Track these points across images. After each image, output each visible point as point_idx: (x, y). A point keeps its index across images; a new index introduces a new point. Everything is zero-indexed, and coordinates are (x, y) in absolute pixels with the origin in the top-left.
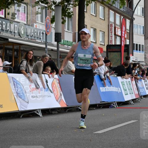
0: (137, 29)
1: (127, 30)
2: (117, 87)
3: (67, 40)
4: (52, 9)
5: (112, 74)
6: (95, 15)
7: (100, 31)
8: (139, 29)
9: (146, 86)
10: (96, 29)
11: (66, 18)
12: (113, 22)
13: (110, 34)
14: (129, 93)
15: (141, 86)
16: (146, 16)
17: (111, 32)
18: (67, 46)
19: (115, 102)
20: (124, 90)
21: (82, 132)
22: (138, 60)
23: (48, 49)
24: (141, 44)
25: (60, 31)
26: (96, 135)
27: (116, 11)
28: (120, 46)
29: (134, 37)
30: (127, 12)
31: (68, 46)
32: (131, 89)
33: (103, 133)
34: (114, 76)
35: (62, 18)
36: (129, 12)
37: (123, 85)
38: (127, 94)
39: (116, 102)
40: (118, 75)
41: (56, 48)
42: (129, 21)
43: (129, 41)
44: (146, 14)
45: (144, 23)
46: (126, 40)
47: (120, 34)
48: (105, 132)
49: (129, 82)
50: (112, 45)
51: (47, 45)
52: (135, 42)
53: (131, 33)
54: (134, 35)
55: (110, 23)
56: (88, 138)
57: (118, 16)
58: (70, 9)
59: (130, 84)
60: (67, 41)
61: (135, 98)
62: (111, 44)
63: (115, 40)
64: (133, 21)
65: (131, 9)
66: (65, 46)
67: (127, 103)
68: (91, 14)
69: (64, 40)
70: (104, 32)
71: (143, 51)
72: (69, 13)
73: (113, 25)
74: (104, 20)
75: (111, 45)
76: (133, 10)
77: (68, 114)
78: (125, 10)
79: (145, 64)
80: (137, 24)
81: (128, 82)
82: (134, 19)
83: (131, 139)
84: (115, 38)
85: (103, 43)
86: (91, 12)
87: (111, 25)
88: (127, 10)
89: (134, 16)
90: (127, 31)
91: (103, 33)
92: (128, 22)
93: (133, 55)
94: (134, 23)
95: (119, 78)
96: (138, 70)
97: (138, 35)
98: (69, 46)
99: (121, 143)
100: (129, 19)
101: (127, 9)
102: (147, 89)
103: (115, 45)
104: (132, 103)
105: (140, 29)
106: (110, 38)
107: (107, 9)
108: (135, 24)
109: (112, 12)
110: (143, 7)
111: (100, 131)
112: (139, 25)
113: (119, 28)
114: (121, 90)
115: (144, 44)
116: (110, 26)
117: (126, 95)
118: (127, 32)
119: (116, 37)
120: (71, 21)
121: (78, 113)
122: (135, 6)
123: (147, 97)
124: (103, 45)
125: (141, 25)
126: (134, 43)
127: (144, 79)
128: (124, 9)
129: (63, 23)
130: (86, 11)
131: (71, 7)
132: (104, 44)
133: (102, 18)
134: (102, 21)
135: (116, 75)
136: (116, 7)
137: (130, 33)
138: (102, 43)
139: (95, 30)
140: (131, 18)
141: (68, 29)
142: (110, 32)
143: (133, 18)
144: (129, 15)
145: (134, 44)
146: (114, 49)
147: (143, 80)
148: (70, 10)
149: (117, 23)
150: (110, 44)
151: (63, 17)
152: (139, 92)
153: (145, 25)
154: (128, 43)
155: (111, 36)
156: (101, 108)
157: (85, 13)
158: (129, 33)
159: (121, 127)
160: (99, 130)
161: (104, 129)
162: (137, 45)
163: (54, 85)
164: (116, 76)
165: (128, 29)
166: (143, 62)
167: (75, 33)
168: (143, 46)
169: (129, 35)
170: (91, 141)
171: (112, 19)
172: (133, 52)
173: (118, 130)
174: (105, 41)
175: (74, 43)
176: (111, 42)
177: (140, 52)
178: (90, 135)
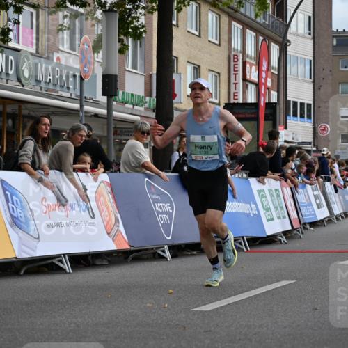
0: (296, 66)
1: (273, 68)
2: (247, 203)
3: (131, 92)
4: (97, 18)
5: (237, 173)
6: (197, 33)
7: (210, 70)
8: (300, 67)
9: (316, 200)
10: (199, 66)
11: (130, 40)
12: (239, 49)
13: (233, 77)
14: (275, 217)
15: (303, 201)
16: (316, 35)
17: (236, 74)
18: (131, 106)
19: (243, 237)
20: (264, 209)
21: (165, 307)
22: (297, 140)
23: (85, 112)
24: (306, 102)
25: (115, 71)
26: (196, 316)
27: (247, 25)
28: (256, 105)
29: (288, 86)
30: (272, 27)
31: (134, 105)
32: (282, 208)
33: (213, 310)
34: (242, 178)
35: (120, 41)
36: (276, 27)
37: (263, 197)
38: (272, 219)
39: (245, 238)
40: (250, 175)
41: (105, 112)
42: (278, 47)
43: (276, 93)
44: (316, 31)
45: (312, 51)
46: (269, 93)
47: (255, 79)
48: (217, 309)
49: (277, 190)
50: (238, 104)
51: (84, 103)
52: (291, 98)
53: (282, 76)
54: (288, 81)
55: (233, 53)
56: (178, 323)
57: (251, 35)
58: (138, 18)
59: (278, 196)
60: (132, 95)
61: (290, 228)
62: (236, 101)
63: (244, 93)
64: (286, 49)
65: (281, 20)
66: (127, 105)
67: (270, 240)
68: (188, 31)
69: (123, 93)
70: (219, 74)
71: (309, 117)
72: (136, 28)
73: (240, 57)
74: (219, 45)
75: (234, 103)
76: (286, 22)
77: (132, 265)
78: (267, 23)
79: (314, 149)
80: (297, 55)
81: (274, 191)
82: (290, 42)
83: (280, 324)
84: (245, 88)
85: (216, 98)
86: (188, 25)
87: (236, 57)
88: (273, 23)
89: (289, 37)
90: (273, 71)
91: (216, 76)
92: (275, 49)
93: (286, 128)
94: (288, 53)
95: (253, 181)
96: (298, 163)
97: (299, 80)
98: (136, 107)
99: (255, 334)
100: (276, 42)
101: (272, 20)
102: (319, 208)
103: (245, 105)
104: (284, 239)
105: (302, 66)
106: (233, 86)
107: (225, 19)
108: (292, 54)
109: (237, 27)
110: (311, 15)
111: (207, 306)
112: (299, 56)
113: (254, 63)
114: (258, 210)
115: (311, 102)
116: (231, 59)
117: (268, 220)
118: (273, 73)
119: (247, 85)
120: (141, 46)
121: (155, 263)
122: (292, 12)
123: (318, 226)
124: (216, 104)
125: (306, 57)
126: (288, 98)
127: (311, 184)
128: (264, 18)
129: (122, 51)
130: (177, 24)
131: (140, 13)
132: (219, 101)
133: (214, 40)
134: (213, 47)
135: (246, 173)
136: (248, 14)
137: (278, 75)
138: (213, 100)
139: (197, 69)
140: (281, 39)
141: (134, 67)
142: (232, 72)
143: (286, 42)
144: (277, 34)
145: (289, 101)
146: (242, 114)
147: (309, 187)
148: (138, 21)
149: (250, 53)
150: (232, 101)
151: (122, 37)
152: (300, 215)
153: (314, 57)
154: (274, 100)
155: (236, 84)
157: (174, 28)
158: (276, 76)
159: (255, 296)
160: (205, 304)
161: (216, 301)
162: (295, 103)
163: (102, 198)
164: (245, 176)
165: (274, 65)
166: (310, 143)
167: (151, 75)
168: (309, 105)
169: (276, 80)
170: (184, 328)
171: (237, 44)
172: (286, 120)
173: (249, 304)
174: (221, 95)
175: (148, 99)
176: (236, 98)
177: (302, 120)
178: (184, 315)
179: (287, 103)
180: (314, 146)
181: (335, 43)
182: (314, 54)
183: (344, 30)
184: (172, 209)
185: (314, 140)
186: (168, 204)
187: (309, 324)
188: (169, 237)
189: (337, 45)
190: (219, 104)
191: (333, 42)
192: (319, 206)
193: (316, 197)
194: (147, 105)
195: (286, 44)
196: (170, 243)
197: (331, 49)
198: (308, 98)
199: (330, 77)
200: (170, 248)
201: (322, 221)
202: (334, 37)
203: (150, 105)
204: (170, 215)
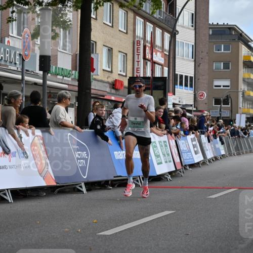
1: (165, 51)
3: (61, 67)
6: (111, 25)
7: (119, 51)
9: (194, 148)
10: (112, 49)
12: (141, 36)
13: (136, 57)
14: (163, 162)
15: (185, 149)
16: (197, 27)
17: (138, 55)
18: (61, 77)
19: (139, 176)
20: (155, 156)
21: (78, 232)
22: (182, 103)
24: (189, 75)
25: (48, 52)
26: (100, 239)
27: (146, 19)
29: (176, 64)
30: (166, 20)
31: (63, 77)
32: (168, 154)
33: (113, 234)
35: (53, 31)
36: (168, 21)
37: (155, 147)
38: (161, 163)
39: (141, 177)
41: (41, 81)
42: (169, 35)
43: (167, 69)
44: (197, 24)
45: (194, 39)
46: (163, 69)
48: (116, 233)
49: (165, 142)
52: (179, 71)
53: (171, 56)
54: (176, 60)
55: (137, 39)
56: (86, 244)
57: (150, 27)
58: (66, 14)
59: (166, 146)
60: (62, 69)
61: (174, 169)
62: (138, 74)
63: (144, 68)
64: (175, 36)
65: (172, 16)
66: (58, 77)
67: (159, 178)
68: (104, 23)
69: (56, 68)
70: (126, 54)
71: (191, 86)
73: (142, 42)
74: (127, 33)
76: (176, 17)
78: (162, 18)
79: (195, 109)
80: (183, 41)
81: (163, 143)
82: (178, 32)
85: (124, 72)
86: (104, 18)
87: (139, 42)
88: (166, 18)
89: (178, 28)
90: (165, 53)
91: (124, 56)
92: (167, 36)
93: (174, 94)
94: (177, 40)
97: (184, 59)
98: (65, 78)
100: (168, 32)
101: (165, 16)
102: (196, 154)
103: (145, 78)
104: (169, 177)
106: (136, 63)
107: (131, 15)
108: (179, 40)
109: (139, 21)
110: (194, 12)
112: (185, 42)
115: (193, 76)
116: (136, 43)
117: (158, 164)
119: (147, 63)
120: (69, 33)
122: (180, 10)
123: (195, 167)
124: (124, 76)
125: (189, 43)
126: (176, 73)
128: (160, 14)
129: (55, 37)
130: (96, 18)
131: (68, 11)
132: (126, 74)
133: (123, 30)
134: (122, 35)
136: (148, 11)
137: (169, 55)
138: (122, 73)
139: (110, 50)
140: (171, 30)
141: (64, 48)
142: (136, 53)
143: (175, 32)
144: (169, 26)
145: (177, 75)
148: (66, 16)
149: (149, 39)
150: (135, 75)
151: (54, 28)
152: (182, 159)
153: (195, 43)
154: (166, 75)
155: (138, 62)
156: (116, 186)
157: (93, 22)
158: (168, 57)
159: (145, 223)
160: (107, 230)
161: (116, 227)
162: (181, 76)
165: (166, 48)
166: (191, 105)
167: (76, 55)
168: (191, 78)
169: (167, 59)
170: (91, 249)
171: (139, 32)
172: (175, 88)
173: (140, 229)
174: (128, 69)
175: (74, 72)
176: (138, 72)
177: (186, 88)
178: (92, 238)
179: (175, 76)
180: (195, 107)
181: (211, 33)
182: (195, 41)
183: (218, 24)
184: (88, 156)
185: (194, 103)
186: (85, 152)
187: (182, 246)
188: (85, 176)
189: (212, 34)
190: (126, 76)
191: (209, 32)
192: (196, 153)
193: (194, 146)
194: (73, 77)
195: (175, 33)
196: (86, 181)
197: (208, 37)
198: (190, 73)
199: (207, 58)
200: (86, 184)
201: (198, 163)
202: (210, 28)
203: (75, 76)
204: (86, 160)
